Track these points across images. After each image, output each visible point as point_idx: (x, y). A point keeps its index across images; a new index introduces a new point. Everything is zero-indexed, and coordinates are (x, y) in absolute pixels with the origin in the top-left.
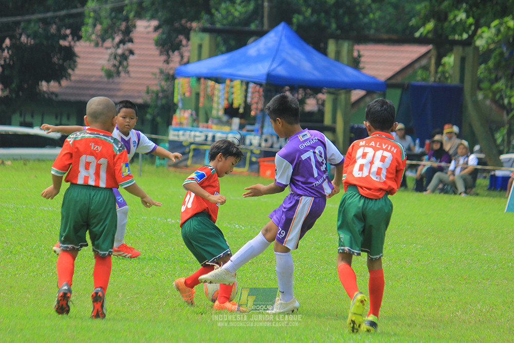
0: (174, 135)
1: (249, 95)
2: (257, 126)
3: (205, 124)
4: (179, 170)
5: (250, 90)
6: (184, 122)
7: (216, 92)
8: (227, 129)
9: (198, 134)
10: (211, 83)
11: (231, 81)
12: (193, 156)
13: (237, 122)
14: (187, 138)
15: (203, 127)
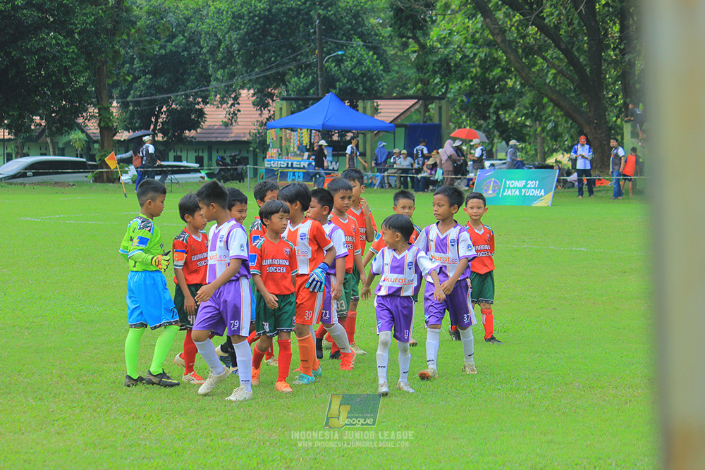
0: (268, 164)
1: (312, 138)
3: (286, 156)
5: (313, 135)
6: (274, 155)
7: (292, 137)
8: (300, 159)
9: (282, 162)
10: (288, 131)
11: (301, 129)
12: (280, 176)
13: (306, 154)
14: (276, 165)
15: (285, 158)
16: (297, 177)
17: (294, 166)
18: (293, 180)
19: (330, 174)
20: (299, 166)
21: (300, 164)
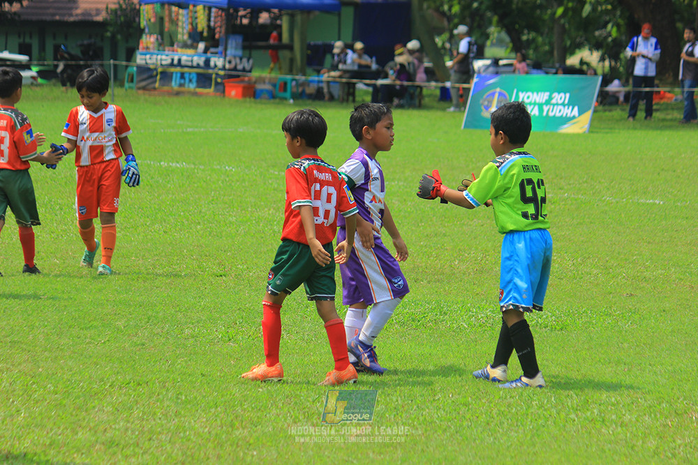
0: (141, 59)
1: (212, 19)
2: (220, 49)
3: (171, 48)
4: (147, 92)
5: (213, 14)
6: (151, 46)
7: (180, 17)
8: (191, 52)
9: (164, 57)
10: (174, 9)
11: (194, 6)
12: (161, 79)
13: (201, 46)
14: (154, 61)
15: (169, 51)
16: (187, 80)
17: (183, 63)
18: (181, 85)
19: (238, 76)
20: (190, 64)
21: (192, 61)
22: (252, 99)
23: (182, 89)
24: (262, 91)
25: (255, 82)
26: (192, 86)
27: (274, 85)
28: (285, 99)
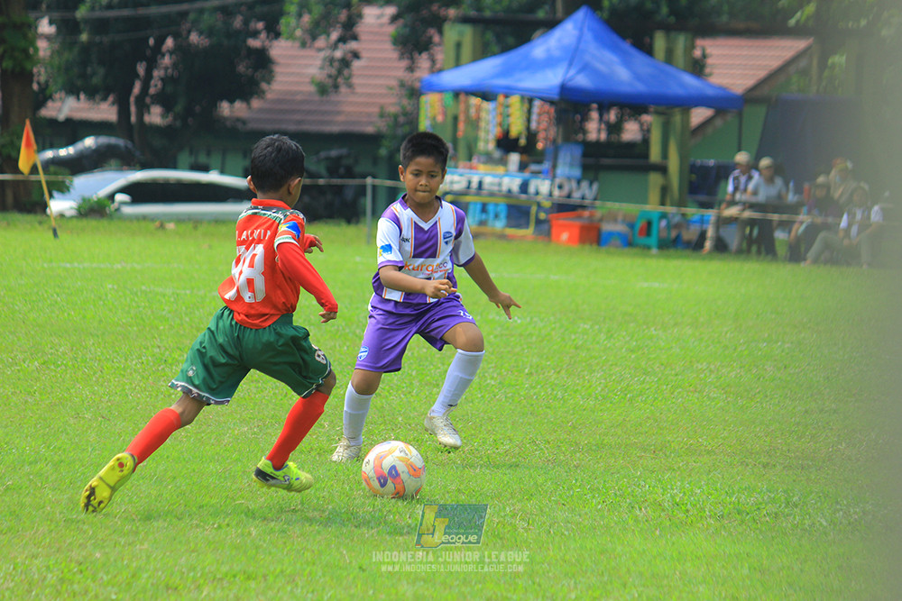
1: (534, 118)
2: (546, 166)
3: (468, 163)
5: (535, 110)
7: (483, 115)
8: (500, 170)
9: (455, 178)
10: (475, 101)
11: (507, 96)
15: (465, 167)
16: (491, 215)
17: (486, 188)
18: (482, 223)
20: (496, 190)
21: (500, 185)
22: (595, 247)
23: (483, 229)
24: (611, 234)
25: (601, 220)
26: (499, 225)
27: (632, 226)
28: (648, 247)
